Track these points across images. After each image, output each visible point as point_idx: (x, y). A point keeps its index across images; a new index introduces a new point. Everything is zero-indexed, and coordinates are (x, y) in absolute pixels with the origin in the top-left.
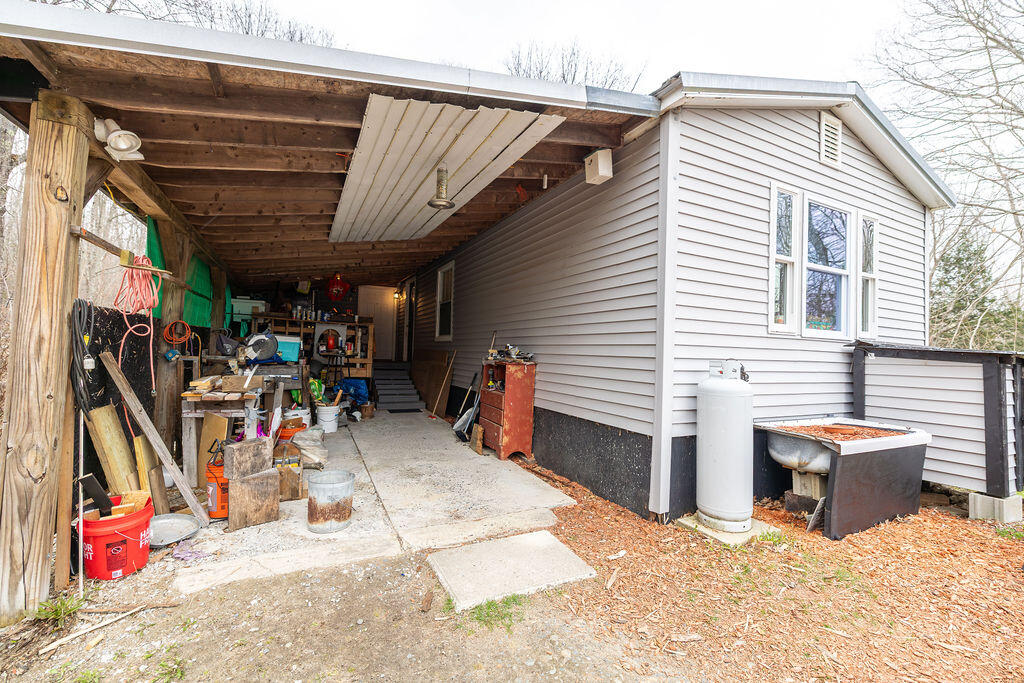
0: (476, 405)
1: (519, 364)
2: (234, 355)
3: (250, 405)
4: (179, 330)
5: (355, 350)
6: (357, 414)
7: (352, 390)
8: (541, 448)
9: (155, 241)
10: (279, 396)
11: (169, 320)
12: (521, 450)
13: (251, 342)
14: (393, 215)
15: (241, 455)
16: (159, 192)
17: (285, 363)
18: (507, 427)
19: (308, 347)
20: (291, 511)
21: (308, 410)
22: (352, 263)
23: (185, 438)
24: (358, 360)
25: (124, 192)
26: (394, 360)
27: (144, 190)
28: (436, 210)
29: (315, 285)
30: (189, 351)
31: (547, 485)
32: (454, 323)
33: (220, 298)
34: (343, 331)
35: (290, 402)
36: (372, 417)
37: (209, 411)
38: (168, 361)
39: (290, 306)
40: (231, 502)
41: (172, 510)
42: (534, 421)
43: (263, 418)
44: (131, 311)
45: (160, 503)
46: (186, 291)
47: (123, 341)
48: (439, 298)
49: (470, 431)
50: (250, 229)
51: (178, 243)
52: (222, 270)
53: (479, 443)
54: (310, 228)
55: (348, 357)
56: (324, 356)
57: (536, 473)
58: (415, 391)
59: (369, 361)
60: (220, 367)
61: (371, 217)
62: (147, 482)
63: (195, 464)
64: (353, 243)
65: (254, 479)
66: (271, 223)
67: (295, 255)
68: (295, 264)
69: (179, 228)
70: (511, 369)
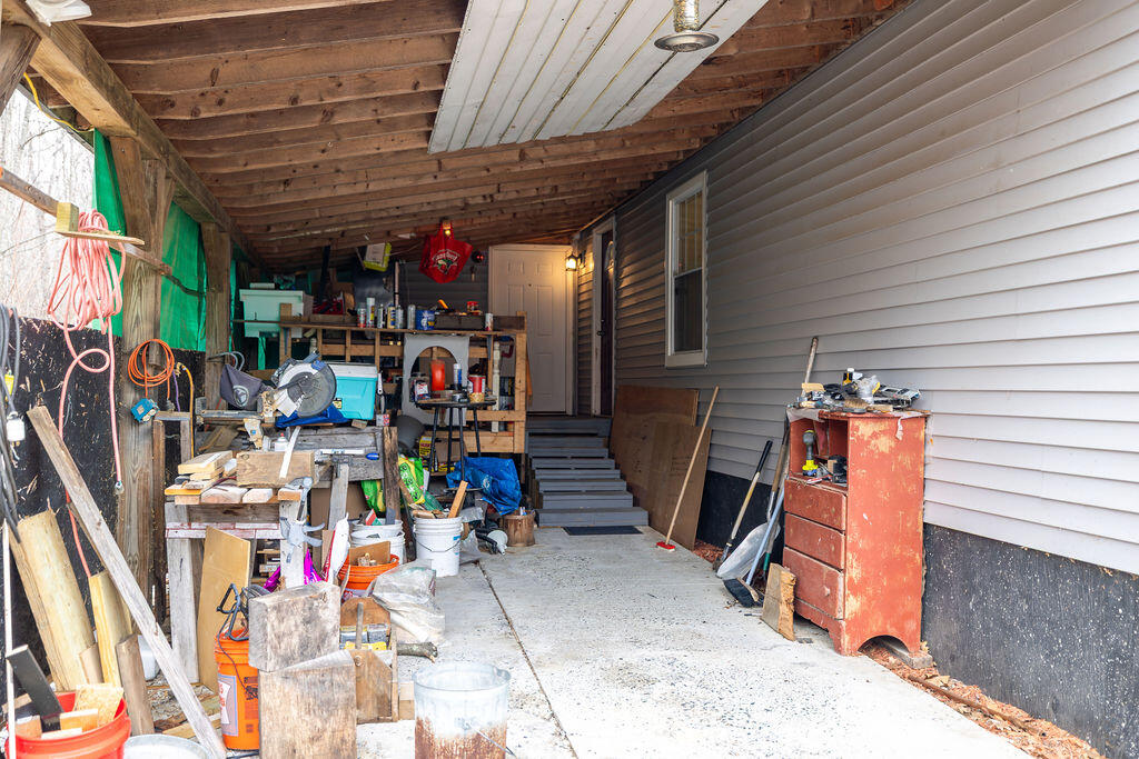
0: (772, 519)
1: (881, 417)
2: (254, 408)
3: (290, 513)
4: (154, 357)
5: (489, 391)
6: (498, 537)
7: (486, 483)
8: (945, 628)
9: (106, 180)
10: (340, 494)
11: (135, 339)
12: (892, 632)
13: (285, 380)
14: (567, 77)
15: (281, 620)
16: (112, 79)
17: (348, 423)
18: (855, 572)
19: (391, 388)
20: (379, 746)
21: (398, 526)
22: (476, 196)
23: (171, 578)
24: (494, 415)
25: (56, 86)
26: (570, 412)
27: (89, 77)
28: (668, 53)
29: (400, 252)
30: (173, 401)
31: (969, 724)
32: (710, 320)
33: (221, 290)
34: (460, 349)
35: (362, 508)
36: (530, 542)
37: (214, 526)
38: (136, 422)
39: (350, 298)
40: (265, 718)
41: (159, 727)
42: (926, 561)
43: (315, 542)
44: (76, 321)
45: (137, 712)
46: (162, 280)
47: (65, 383)
48: (672, 264)
49: (760, 580)
50: (273, 139)
51: (147, 182)
52: (222, 230)
53: (786, 611)
54: (391, 125)
55: (474, 408)
56: (425, 407)
57: (936, 691)
58: (622, 485)
59: (519, 415)
60: (226, 434)
61: (520, 89)
62: (114, 667)
63: (193, 635)
64: (480, 151)
65: (307, 672)
66: (315, 121)
67: (361, 188)
68: (360, 208)
69: (148, 148)
70: (861, 430)
